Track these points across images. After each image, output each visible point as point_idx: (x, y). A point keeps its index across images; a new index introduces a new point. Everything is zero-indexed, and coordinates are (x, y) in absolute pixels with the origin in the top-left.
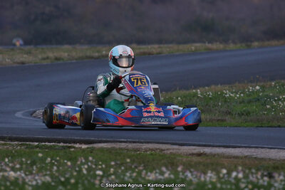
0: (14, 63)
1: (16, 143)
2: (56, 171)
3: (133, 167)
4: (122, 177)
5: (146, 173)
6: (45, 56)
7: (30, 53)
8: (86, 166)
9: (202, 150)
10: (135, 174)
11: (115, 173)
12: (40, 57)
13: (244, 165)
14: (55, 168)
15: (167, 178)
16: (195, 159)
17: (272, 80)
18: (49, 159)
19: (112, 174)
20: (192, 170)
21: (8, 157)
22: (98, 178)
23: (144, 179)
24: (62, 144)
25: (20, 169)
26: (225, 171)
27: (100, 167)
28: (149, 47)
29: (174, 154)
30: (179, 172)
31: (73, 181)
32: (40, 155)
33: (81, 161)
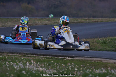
0: (43, 24)
1: (43, 56)
2: (59, 68)
3: (90, 67)
4: (85, 71)
5: (95, 70)
6: (55, 22)
7: (49, 20)
8: (71, 67)
10: (91, 70)
11: (82, 70)
12: (53, 22)
14: (58, 67)
15: (104, 72)
18: (56, 63)
20: (114, 69)
21: (39, 62)
22: (76, 72)
23: (94, 72)
24: (61, 57)
25: (44, 67)
27: (76, 67)
28: (98, 19)
29: (107, 63)
30: (109, 70)
31: (65, 72)
32: (52, 62)
33: (69, 65)
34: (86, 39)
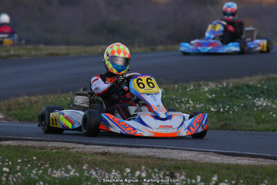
3: (39, 164)
4: (28, 174)
5: (52, 171)
9: (106, 149)
10: (41, 172)
11: (21, 171)
13: (147, 165)
15: (72, 176)
16: (100, 158)
17: (175, 83)
19: (19, 171)
20: (97, 168)
22: (5, 175)
23: (50, 176)
26: (128, 170)
27: (7, 164)
28: (57, 48)
29: (79, 153)
30: (84, 170)
34: (29, 95)
